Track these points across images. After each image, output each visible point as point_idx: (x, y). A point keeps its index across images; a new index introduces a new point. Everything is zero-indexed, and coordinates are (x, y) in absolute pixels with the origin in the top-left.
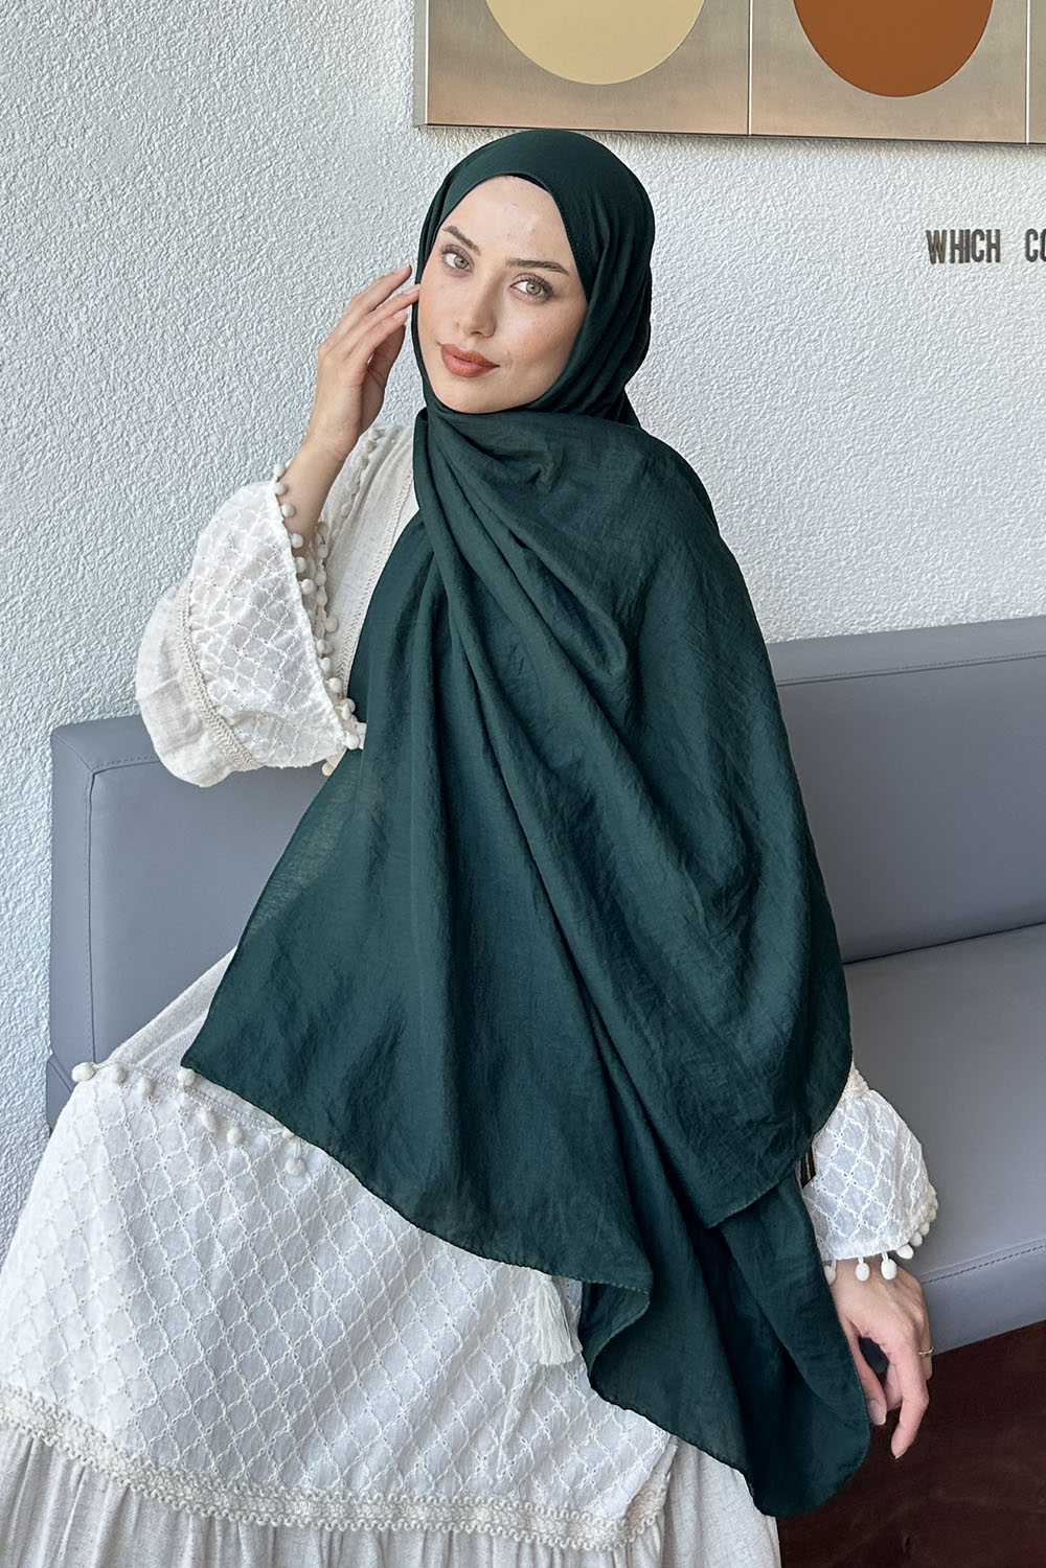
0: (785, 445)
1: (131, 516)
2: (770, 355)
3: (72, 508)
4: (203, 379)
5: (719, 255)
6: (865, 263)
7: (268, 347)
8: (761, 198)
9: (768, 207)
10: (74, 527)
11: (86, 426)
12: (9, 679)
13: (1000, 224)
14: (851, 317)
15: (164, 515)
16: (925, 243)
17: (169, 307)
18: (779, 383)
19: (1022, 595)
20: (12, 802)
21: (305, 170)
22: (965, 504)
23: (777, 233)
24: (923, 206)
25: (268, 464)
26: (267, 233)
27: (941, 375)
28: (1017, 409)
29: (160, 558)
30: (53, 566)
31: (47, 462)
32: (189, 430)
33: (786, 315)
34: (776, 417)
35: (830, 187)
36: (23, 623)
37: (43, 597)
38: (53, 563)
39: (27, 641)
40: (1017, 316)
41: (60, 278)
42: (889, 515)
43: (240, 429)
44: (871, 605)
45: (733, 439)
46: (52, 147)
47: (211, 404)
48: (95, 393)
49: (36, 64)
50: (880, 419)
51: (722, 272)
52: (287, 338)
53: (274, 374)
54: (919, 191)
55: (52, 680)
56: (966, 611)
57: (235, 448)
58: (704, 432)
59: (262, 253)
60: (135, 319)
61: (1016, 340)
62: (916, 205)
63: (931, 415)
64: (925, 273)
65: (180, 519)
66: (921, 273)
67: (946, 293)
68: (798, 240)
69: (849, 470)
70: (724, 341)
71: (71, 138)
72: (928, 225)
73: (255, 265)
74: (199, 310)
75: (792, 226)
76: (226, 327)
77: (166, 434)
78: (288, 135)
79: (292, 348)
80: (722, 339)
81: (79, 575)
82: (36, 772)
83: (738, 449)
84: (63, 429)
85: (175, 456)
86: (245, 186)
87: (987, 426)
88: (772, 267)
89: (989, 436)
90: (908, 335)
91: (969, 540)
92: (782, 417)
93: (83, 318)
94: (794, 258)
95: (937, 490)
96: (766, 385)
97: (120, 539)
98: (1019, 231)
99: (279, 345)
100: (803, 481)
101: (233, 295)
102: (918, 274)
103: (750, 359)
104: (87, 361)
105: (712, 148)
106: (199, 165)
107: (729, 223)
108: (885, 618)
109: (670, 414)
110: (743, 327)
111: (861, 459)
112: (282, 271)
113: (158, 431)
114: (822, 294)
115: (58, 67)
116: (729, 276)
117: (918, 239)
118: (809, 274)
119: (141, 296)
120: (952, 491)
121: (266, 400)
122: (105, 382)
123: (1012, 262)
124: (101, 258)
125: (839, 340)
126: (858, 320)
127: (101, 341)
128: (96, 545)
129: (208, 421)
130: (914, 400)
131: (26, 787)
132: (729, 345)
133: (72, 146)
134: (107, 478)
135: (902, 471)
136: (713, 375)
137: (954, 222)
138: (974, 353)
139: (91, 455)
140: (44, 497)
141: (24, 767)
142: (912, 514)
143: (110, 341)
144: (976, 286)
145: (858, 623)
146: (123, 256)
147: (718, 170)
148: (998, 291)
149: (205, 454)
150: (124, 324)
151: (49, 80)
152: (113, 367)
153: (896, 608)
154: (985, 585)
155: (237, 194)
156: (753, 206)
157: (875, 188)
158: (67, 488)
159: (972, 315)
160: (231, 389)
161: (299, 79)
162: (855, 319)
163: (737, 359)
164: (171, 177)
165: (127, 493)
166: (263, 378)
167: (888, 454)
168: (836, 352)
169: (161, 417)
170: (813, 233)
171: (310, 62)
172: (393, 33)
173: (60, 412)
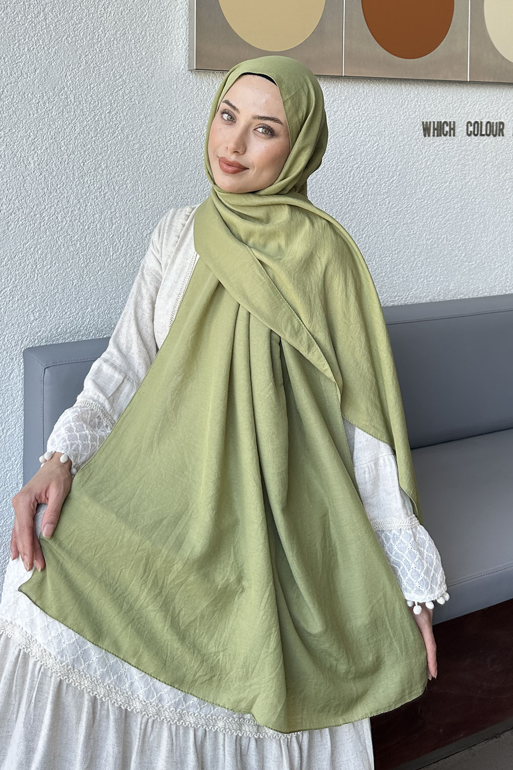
0: (358, 220)
1: (59, 251)
3: (31, 248)
4: (92, 188)
6: (395, 137)
7: (122, 173)
8: (347, 106)
9: (351, 110)
10: (33, 256)
11: (38, 209)
12: (3, 326)
13: (456, 118)
14: (388, 161)
15: (74, 251)
16: (421, 128)
17: (76, 154)
18: (355, 191)
19: (463, 289)
20: (5, 383)
21: (139, 90)
22: (438, 247)
23: (355, 122)
24: (421, 110)
26: (121, 120)
27: (428, 188)
28: (462, 203)
29: (73, 271)
30: (23, 274)
31: (20, 226)
32: (86, 212)
33: (359, 160)
34: (354, 207)
35: (379, 101)
36: (9, 301)
37: (19, 288)
38: (23, 273)
39: (11, 309)
40: (462, 161)
41: (25, 140)
42: (404, 252)
43: (109, 211)
44: (396, 293)
46: (20, 78)
47: (96, 199)
48: (42, 194)
50: (401, 208)
52: (131, 169)
53: (125, 186)
54: (419, 103)
55: (23, 327)
56: (439, 296)
57: (107, 220)
59: (119, 129)
60: (60, 159)
61: (462, 172)
62: (418, 109)
63: (424, 206)
64: (421, 141)
66: (419, 141)
67: (430, 150)
68: (365, 126)
69: (387, 231)
70: (331, 172)
71: (29, 74)
72: (423, 119)
73: (116, 135)
74: (90, 156)
75: (362, 119)
76: (103, 163)
77: (75, 213)
78: (131, 74)
79: (133, 174)
80: (329, 171)
81: (35, 279)
82: (16, 370)
84: (27, 211)
85: (79, 224)
86: (111, 98)
87: (448, 211)
88: (353, 138)
89: (449, 216)
90: (414, 170)
91: (440, 264)
92: (357, 207)
93: (36, 159)
94: (362, 134)
95: (426, 241)
96: (349, 192)
97: (54, 262)
98: (464, 122)
99: (127, 172)
100: (366, 236)
101: (106, 149)
102: (418, 141)
103: (342, 180)
104: (38, 179)
105: (325, 83)
106: (89, 88)
107: (333, 117)
108: (402, 299)
110: (339, 166)
111: (392, 227)
112: (128, 138)
113: (71, 212)
114: (375, 151)
115: (23, 40)
117: (419, 126)
118: (369, 141)
119: (63, 149)
120: (432, 241)
121: (121, 198)
122: (46, 189)
123: (461, 136)
124: (44, 130)
125: (382, 172)
127: (44, 169)
128: (43, 264)
129: (94, 208)
130: (416, 200)
131: (12, 376)
133: (30, 78)
134: (48, 234)
135: (410, 232)
136: (326, 188)
137: (435, 118)
138: (443, 178)
139: (40, 223)
140: (19, 242)
141: (10, 368)
142: (414, 252)
143: (49, 169)
144: (444, 148)
145: (391, 301)
146: (54, 130)
147: (328, 93)
148: (454, 149)
149: (93, 223)
150: (55, 162)
151: (18, 46)
152: (50, 182)
153: (407, 294)
154: (447, 284)
155: (107, 101)
157: (399, 102)
158: (29, 238)
159: (442, 160)
160: (105, 192)
161: (136, 47)
162: (390, 162)
163: (337, 180)
164: (76, 93)
165: (57, 241)
166: (119, 187)
167: (404, 224)
168: (381, 178)
169: (72, 206)
170: (371, 122)
171: (141, 40)
172: (179, 26)
173: (26, 202)
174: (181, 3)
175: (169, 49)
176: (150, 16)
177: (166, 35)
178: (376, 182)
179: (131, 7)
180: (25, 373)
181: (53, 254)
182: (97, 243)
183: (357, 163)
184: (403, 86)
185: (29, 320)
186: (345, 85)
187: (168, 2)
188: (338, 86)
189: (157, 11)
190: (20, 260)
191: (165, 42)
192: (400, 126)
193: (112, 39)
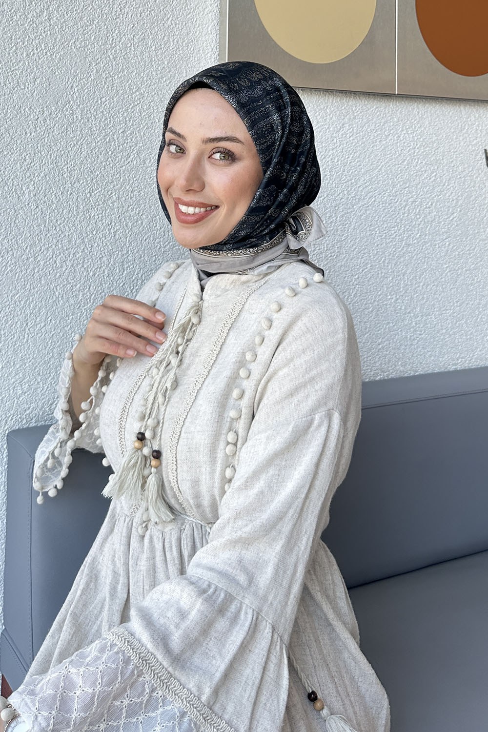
0: (414, 265)
1: (57, 305)
2: (406, 215)
3: (22, 300)
4: (100, 224)
5: (379, 159)
6: (454, 166)
7: (136, 206)
8: (400, 129)
9: (404, 134)
10: (23, 311)
11: (32, 251)
14: (447, 195)
15: (75, 304)
16: (484, 156)
17: (81, 182)
18: (411, 231)
21: (159, 106)
23: (409, 148)
25: (135, 274)
26: (137, 141)
29: (73, 330)
31: (8, 273)
32: (91, 254)
33: (414, 193)
34: (409, 250)
35: (436, 124)
37: (4, 353)
38: (10, 332)
43: (120, 253)
44: (458, 354)
45: (387, 261)
46: (16, 89)
47: (104, 239)
48: (38, 232)
49: (8, 41)
50: (462, 251)
51: (381, 169)
52: (148, 201)
53: (140, 222)
54: (480, 128)
55: (8, 403)
57: (117, 265)
58: (372, 257)
59: (134, 152)
60: (61, 189)
62: (479, 135)
64: (484, 172)
65: (84, 306)
66: (482, 172)
68: (420, 153)
70: (382, 207)
71: (27, 84)
72: (485, 146)
73: (130, 159)
74: (98, 184)
75: (417, 145)
76: (114, 194)
77: (78, 256)
78: (150, 86)
79: (150, 207)
80: (381, 205)
81: (25, 340)
83: (390, 267)
84: (18, 253)
85: (83, 269)
86: (126, 114)
88: (407, 167)
90: (476, 205)
92: (412, 249)
93: (32, 188)
94: (417, 162)
96: (404, 232)
97: (49, 319)
99: (143, 205)
100: (424, 285)
101: (118, 176)
102: (480, 172)
103: (395, 217)
104: (33, 213)
105: (375, 101)
106: (99, 102)
107: (384, 142)
109: (354, 247)
110: (392, 199)
111: (453, 274)
112: (145, 163)
113: (73, 255)
114: (432, 182)
115: (21, 44)
116: (385, 171)
117: (480, 154)
118: (425, 171)
119: (65, 176)
121: (135, 237)
122: (43, 225)
124: (43, 153)
125: (441, 207)
126: (451, 197)
127: (42, 201)
128: (35, 322)
129: (102, 249)
132: (385, 209)
133: (28, 88)
134: (43, 282)
136: (377, 226)
139: (34, 269)
140: (6, 293)
143: (47, 201)
147: (378, 113)
149: (100, 268)
150: (55, 192)
151: (15, 51)
152: (48, 217)
155: (121, 119)
156: (397, 134)
157: (458, 125)
158: (19, 288)
160: (115, 230)
161: (157, 55)
162: (449, 196)
163: (389, 217)
164: (84, 108)
165: (54, 291)
166: (133, 223)
167: (466, 271)
168: (440, 214)
169: (75, 246)
170: (428, 149)
171: (163, 46)
172: (208, 32)
173: (17, 243)
174: (211, 5)
175: (196, 59)
176: (174, 19)
177: (192, 41)
178: (434, 219)
179: (152, 8)
180: (9, 463)
181: (48, 309)
182: (103, 294)
183: (412, 197)
184: (462, 108)
185: (16, 393)
186: (398, 104)
187: (196, 3)
188: (390, 105)
189: (183, 13)
190: (7, 316)
191: (192, 49)
192: (459, 154)
193: (129, 45)
